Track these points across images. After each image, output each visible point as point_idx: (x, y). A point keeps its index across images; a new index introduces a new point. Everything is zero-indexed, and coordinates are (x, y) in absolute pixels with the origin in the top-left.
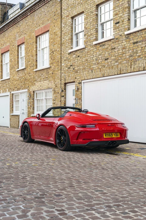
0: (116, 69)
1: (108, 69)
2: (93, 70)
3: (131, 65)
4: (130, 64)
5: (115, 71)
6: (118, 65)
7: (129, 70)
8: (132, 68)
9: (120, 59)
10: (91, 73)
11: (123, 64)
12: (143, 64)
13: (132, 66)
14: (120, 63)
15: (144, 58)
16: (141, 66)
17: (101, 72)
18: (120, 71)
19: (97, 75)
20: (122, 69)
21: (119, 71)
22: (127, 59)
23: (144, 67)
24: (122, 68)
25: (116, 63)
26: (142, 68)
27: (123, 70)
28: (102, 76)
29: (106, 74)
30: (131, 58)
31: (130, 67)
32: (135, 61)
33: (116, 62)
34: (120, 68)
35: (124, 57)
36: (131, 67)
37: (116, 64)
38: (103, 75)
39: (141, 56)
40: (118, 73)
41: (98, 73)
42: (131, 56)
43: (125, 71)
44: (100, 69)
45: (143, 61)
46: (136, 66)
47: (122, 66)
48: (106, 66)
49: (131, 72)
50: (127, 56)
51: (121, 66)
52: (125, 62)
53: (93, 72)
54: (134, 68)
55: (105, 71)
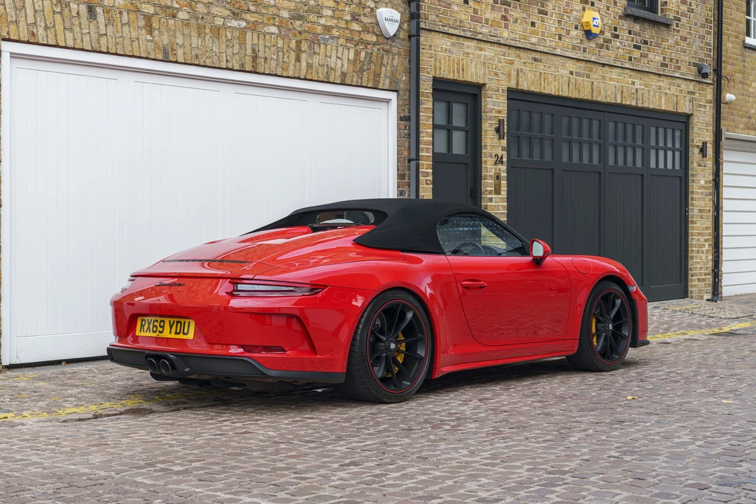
0: (237, 47)
1: (194, 34)
2: (99, 10)
3: (299, 51)
4: (293, 44)
5: (229, 52)
6: (243, 32)
7: (292, 67)
8: (304, 64)
9: (252, 8)
10: (84, 20)
11: (268, 37)
12: (339, 62)
13: (304, 57)
14: (253, 27)
15: (342, 41)
16: (333, 66)
17: (151, 33)
18: (255, 58)
19: (127, 42)
20: (261, 54)
21: (248, 60)
22: (281, 22)
23: (344, 75)
24: (261, 48)
25: (236, 19)
26: (338, 73)
27: (266, 59)
28: (160, 56)
29: (180, 52)
30: (298, 23)
31: (293, 55)
32: (315, 41)
33: (236, 15)
34: (254, 50)
35: (271, 9)
36: (298, 59)
37: (234, 23)
38: (165, 53)
39: (335, 32)
40: (243, 65)
41: (134, 34)
42: (300, 18)
43: (273, 64)
44: (148, 18)
45: (340, 49)
46: (316, 60)
47: (261, 42)
48: (182, 15)
49: (299, 78)
50: (284, 9)
51: (256, 41)
52: (274, 30)
53: (101, 18)
54: (309, 66)
55: (178, 34)
